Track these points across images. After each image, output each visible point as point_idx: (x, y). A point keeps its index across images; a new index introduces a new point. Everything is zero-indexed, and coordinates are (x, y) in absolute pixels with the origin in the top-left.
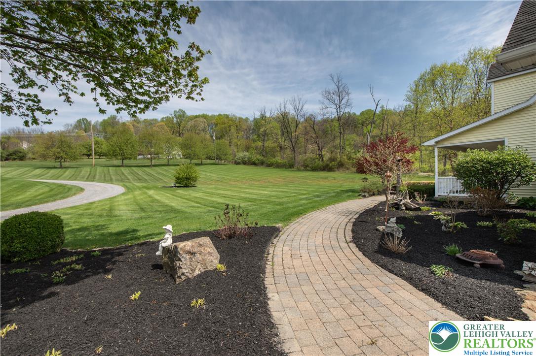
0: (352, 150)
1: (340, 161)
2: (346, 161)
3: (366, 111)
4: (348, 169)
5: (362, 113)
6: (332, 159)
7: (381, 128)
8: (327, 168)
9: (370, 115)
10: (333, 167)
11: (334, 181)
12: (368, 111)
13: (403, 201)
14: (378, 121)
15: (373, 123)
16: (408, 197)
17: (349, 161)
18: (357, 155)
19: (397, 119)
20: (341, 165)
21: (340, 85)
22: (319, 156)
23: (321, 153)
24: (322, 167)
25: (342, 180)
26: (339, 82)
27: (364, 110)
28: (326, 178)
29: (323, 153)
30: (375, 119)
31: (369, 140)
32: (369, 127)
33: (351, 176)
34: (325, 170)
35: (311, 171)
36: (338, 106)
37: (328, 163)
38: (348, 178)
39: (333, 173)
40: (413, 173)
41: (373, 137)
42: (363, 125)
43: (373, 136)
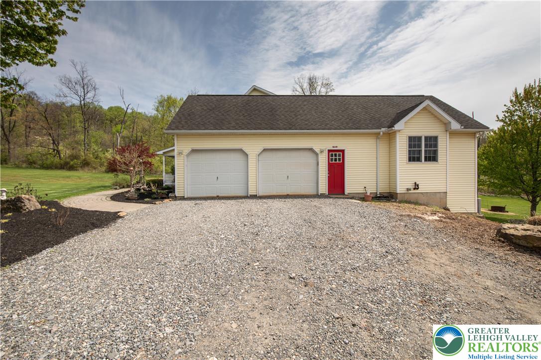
0: (99, 148)
1: (85, 160)
2: (93, 159)
3: (115, 107)
4: (95, 169)
5: (110, 109)
6: (74, 157)
7: (131, 130)
8: (66, 166)
9: (120, 113)
10: (75, 166)
11: (80, 181)
12: (118, 109)
13: (142, 187)
14: (128, 123)
15: (123, 122)
16: (145, 185)
17: (96, 160)
18: (106, 154)
19: (146, 125)
20: (86, 164)
21: (85, 76)
22: (54, 151)
23: (58, 148)
24: (59, 166)
25: (89, 179)
26: (83, 72)
27: (113, 106)
28: (68, 177)
29: (61, 148)
30: (126, 118)
31: (119, 141)
32: (119, 126)
33: (99, 175)
34: (64, 169)
35: (40, 169)
36: (82, 99)
37: (68, 160)
38: (96, 178)
39: (75, 172)
40: (158, 173)
41: (123, 138)
42: (111, 122)
43: (123, 136)
